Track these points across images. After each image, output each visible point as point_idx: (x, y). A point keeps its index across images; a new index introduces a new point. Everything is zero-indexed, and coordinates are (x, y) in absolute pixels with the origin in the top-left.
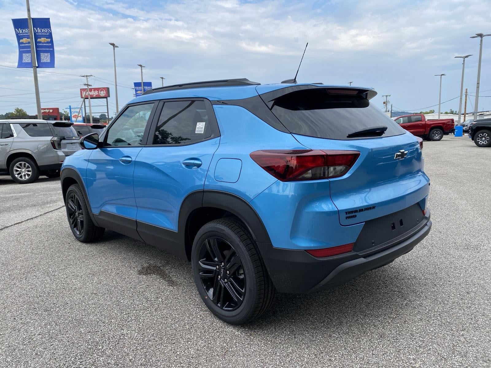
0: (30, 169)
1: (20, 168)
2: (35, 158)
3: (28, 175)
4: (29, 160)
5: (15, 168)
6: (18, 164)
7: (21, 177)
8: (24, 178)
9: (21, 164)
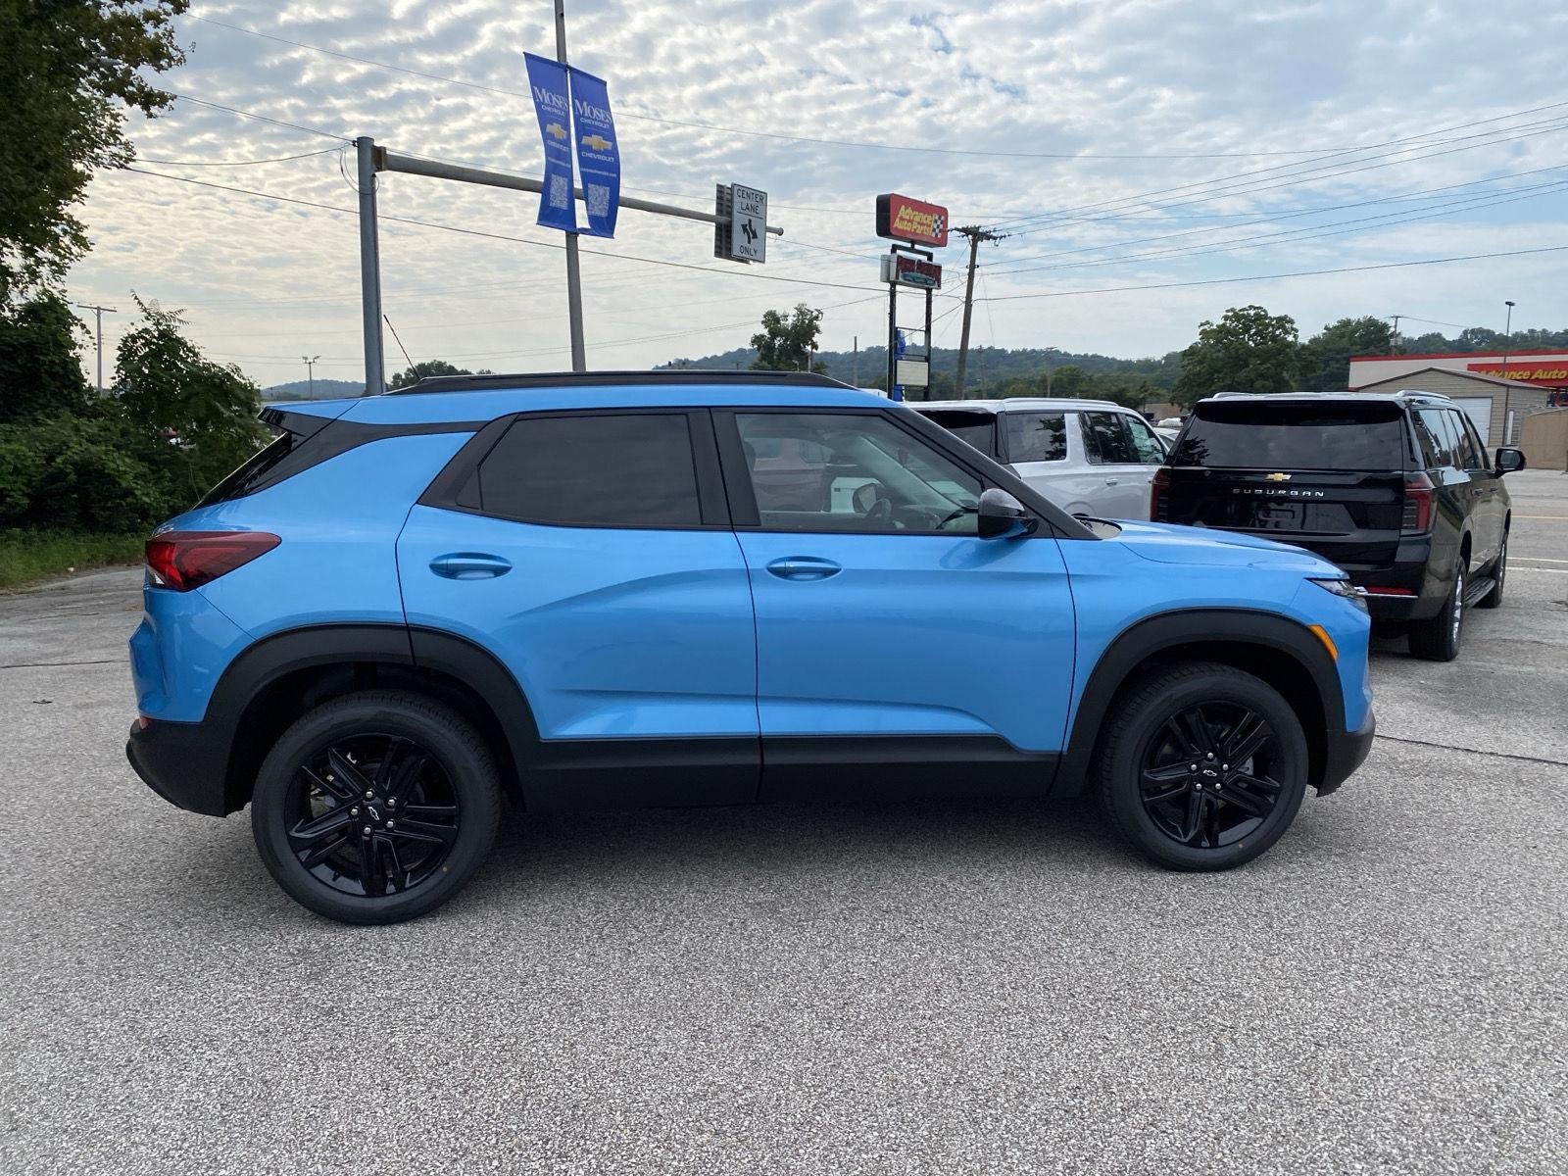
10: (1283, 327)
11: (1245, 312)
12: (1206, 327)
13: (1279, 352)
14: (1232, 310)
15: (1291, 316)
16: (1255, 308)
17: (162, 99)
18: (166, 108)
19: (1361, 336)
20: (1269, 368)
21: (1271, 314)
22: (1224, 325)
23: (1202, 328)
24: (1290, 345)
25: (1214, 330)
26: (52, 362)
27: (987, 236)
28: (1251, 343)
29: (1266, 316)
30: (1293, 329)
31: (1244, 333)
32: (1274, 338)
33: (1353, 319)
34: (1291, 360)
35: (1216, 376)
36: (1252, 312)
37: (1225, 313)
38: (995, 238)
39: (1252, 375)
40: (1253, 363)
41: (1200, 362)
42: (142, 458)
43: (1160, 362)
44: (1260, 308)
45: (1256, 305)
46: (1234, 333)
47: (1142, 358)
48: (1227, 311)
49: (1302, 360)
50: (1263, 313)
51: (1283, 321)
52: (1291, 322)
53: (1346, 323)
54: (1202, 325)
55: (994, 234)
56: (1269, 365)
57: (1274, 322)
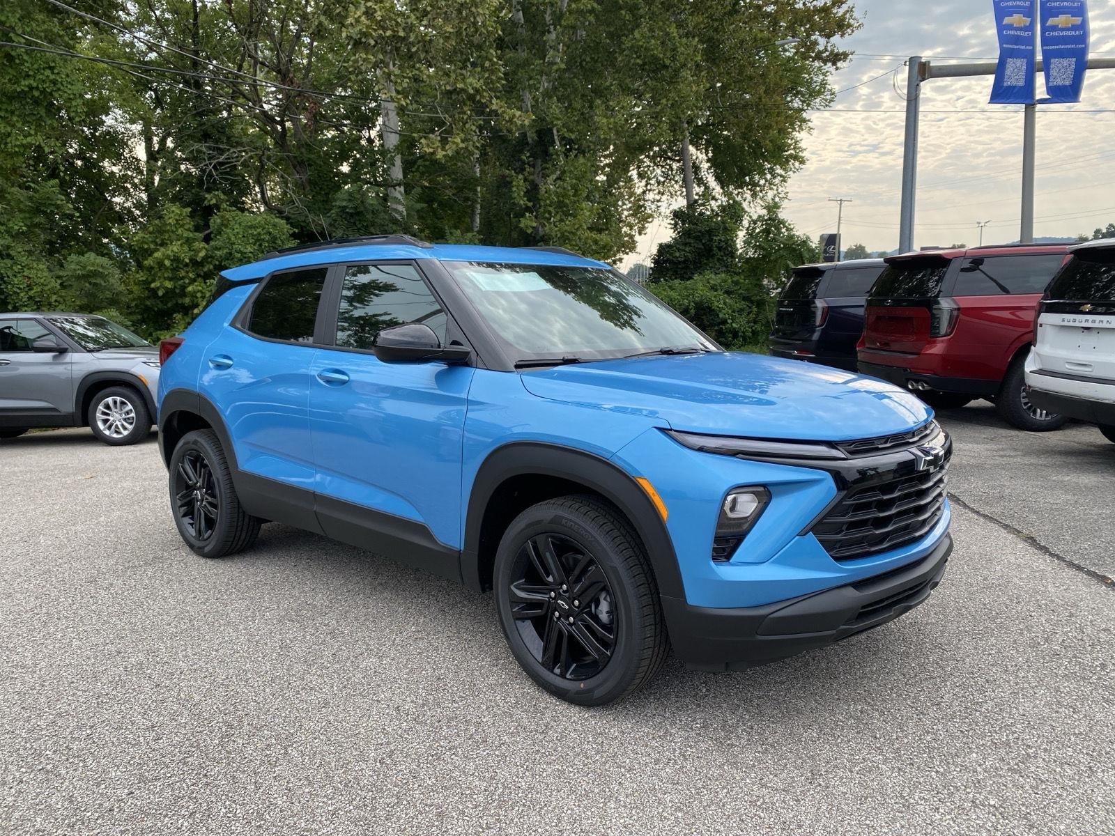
17: (845, 56)
18: (848, 61)
26: (720, 240)
42: (744, 299)
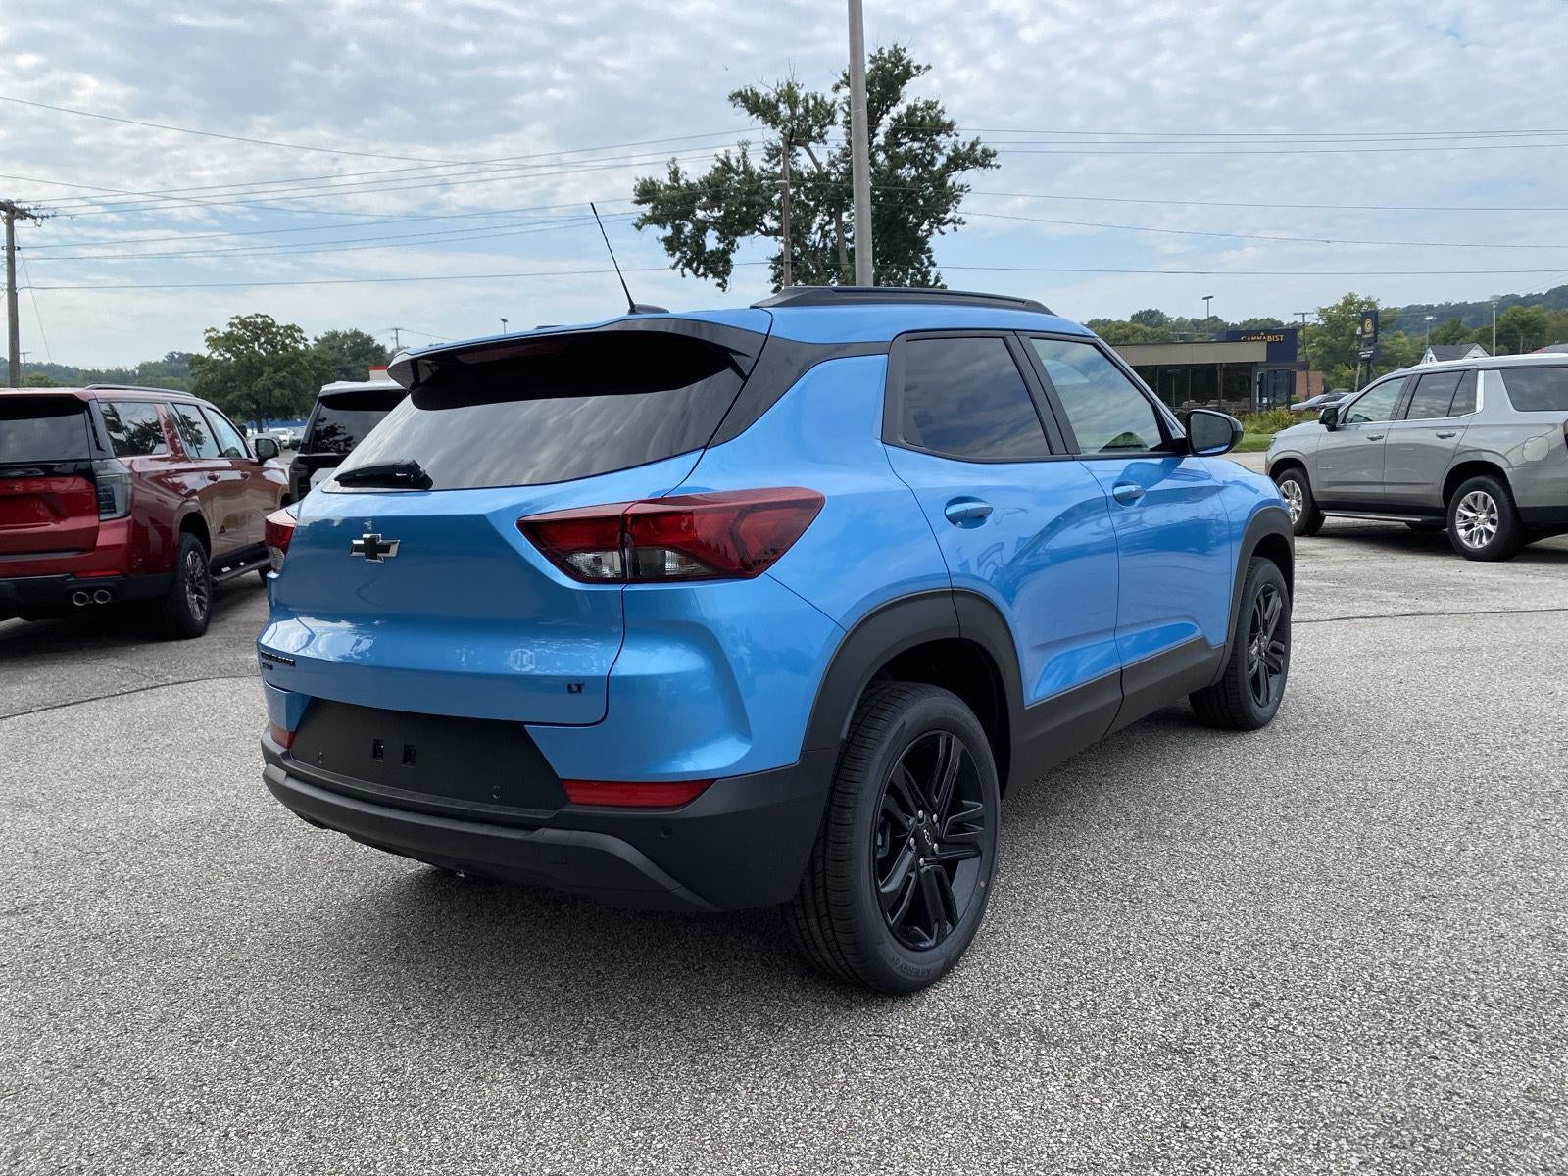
0: (1495, 516)
1: (1473, 511)
2: (1511, 483)
3: (1489, 533)
4: (1497, 486)
5: (1462, 510)
6: (1468, 497)
7: (1471, 538)
8: (1476, 542)
9: (1475, 498)
10: (292, 336)
11: (252, 320)
12: (212, 334)
13: (292, 361)
14: (238, 317)
15: (299, 325)
16: (262, 316)
19: (350, 348)
20: (284, 377)
21: (279, 323)
22: (232, 333)
23: (207, 335)
24: (302, 354)
25: (219, 338)
27: (23, 214)
28: (261, 351)
29: (273, 325)
30: (302, 338)
31: (252, 341)
32: (285, 347)
33: (339, 331)
34: (305, 369)
35: (229, 385)
36: (259, 320)
37: (230, 321)
38: (34, 217)
39: (270, 384)
40: (267, 370)
41: (211, 370)
43: (134, 373)
44: (267, 316)
45: (262, 314)
46: (240, 340)
47: (112, 368)
48: (233, 318)
49: (315, 369)
50: (270, 322)
51: (291, 330)
52: (300, 331)
53: (334, 336)
54: (207, 331)
55: (34, 212)
56: (285, 374)
57: (282, 331)
